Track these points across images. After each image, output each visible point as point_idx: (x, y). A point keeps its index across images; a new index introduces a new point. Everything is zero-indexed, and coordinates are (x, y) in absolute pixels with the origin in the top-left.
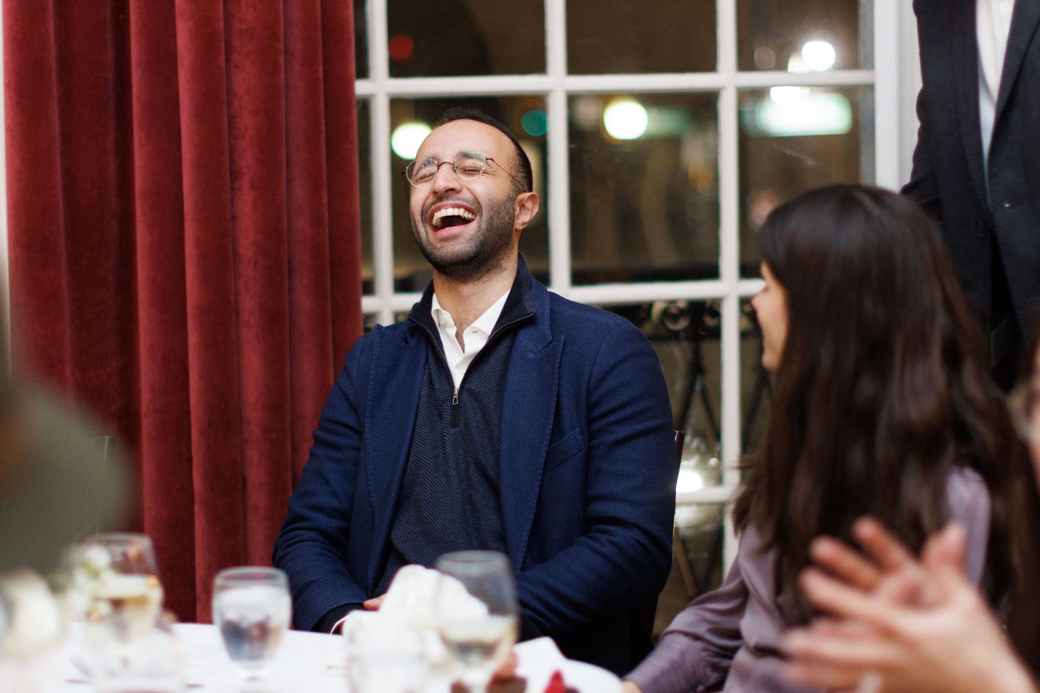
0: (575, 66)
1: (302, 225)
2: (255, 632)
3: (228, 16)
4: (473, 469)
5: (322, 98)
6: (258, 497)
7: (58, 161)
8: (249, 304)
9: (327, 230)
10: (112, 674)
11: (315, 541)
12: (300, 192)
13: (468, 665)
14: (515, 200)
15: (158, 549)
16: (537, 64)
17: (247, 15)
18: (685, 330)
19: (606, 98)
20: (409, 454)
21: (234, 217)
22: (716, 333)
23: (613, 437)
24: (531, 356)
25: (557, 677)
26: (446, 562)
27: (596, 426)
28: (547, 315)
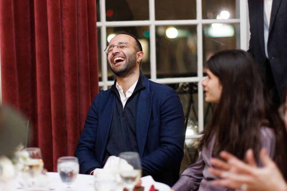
0: (157, 18)
1: (82, 62)
2: (69, 174)
3: (61, 4)
4: (129, 129)
5: (87, 27)
6: (70, 137)
7: (14, 44)
8: (67, 84)
9: (89, 63)
10: (30, 186)
11: (86, 150)
12: (81, 53)
13: (128, 183)
14: (136, 54)
15: (42, 152)
16: (147, 18)
17: (67, 4)
18: (188, 91)
19: (166, 27)
20: (111, 125)
21: (63, 60)
22: (196, 92)
23: (167, 120)
24: (144, 98)
25: (153, 187)
26: (122, 155)
27: (162, 116)
28: (149, 86)
